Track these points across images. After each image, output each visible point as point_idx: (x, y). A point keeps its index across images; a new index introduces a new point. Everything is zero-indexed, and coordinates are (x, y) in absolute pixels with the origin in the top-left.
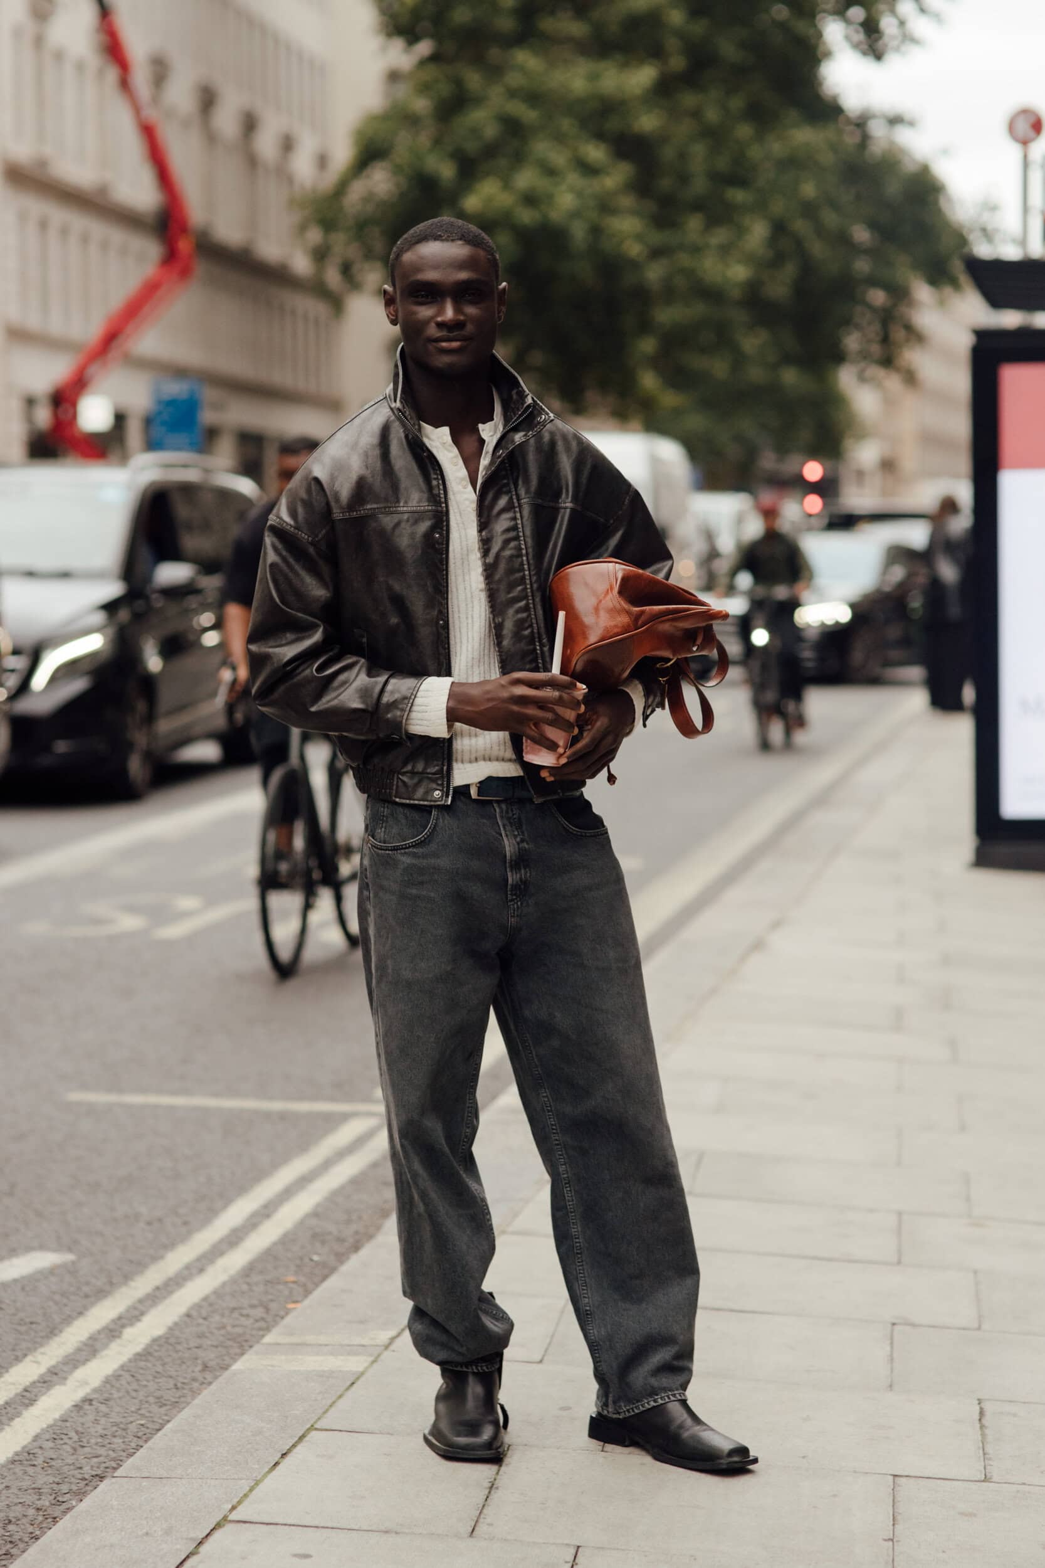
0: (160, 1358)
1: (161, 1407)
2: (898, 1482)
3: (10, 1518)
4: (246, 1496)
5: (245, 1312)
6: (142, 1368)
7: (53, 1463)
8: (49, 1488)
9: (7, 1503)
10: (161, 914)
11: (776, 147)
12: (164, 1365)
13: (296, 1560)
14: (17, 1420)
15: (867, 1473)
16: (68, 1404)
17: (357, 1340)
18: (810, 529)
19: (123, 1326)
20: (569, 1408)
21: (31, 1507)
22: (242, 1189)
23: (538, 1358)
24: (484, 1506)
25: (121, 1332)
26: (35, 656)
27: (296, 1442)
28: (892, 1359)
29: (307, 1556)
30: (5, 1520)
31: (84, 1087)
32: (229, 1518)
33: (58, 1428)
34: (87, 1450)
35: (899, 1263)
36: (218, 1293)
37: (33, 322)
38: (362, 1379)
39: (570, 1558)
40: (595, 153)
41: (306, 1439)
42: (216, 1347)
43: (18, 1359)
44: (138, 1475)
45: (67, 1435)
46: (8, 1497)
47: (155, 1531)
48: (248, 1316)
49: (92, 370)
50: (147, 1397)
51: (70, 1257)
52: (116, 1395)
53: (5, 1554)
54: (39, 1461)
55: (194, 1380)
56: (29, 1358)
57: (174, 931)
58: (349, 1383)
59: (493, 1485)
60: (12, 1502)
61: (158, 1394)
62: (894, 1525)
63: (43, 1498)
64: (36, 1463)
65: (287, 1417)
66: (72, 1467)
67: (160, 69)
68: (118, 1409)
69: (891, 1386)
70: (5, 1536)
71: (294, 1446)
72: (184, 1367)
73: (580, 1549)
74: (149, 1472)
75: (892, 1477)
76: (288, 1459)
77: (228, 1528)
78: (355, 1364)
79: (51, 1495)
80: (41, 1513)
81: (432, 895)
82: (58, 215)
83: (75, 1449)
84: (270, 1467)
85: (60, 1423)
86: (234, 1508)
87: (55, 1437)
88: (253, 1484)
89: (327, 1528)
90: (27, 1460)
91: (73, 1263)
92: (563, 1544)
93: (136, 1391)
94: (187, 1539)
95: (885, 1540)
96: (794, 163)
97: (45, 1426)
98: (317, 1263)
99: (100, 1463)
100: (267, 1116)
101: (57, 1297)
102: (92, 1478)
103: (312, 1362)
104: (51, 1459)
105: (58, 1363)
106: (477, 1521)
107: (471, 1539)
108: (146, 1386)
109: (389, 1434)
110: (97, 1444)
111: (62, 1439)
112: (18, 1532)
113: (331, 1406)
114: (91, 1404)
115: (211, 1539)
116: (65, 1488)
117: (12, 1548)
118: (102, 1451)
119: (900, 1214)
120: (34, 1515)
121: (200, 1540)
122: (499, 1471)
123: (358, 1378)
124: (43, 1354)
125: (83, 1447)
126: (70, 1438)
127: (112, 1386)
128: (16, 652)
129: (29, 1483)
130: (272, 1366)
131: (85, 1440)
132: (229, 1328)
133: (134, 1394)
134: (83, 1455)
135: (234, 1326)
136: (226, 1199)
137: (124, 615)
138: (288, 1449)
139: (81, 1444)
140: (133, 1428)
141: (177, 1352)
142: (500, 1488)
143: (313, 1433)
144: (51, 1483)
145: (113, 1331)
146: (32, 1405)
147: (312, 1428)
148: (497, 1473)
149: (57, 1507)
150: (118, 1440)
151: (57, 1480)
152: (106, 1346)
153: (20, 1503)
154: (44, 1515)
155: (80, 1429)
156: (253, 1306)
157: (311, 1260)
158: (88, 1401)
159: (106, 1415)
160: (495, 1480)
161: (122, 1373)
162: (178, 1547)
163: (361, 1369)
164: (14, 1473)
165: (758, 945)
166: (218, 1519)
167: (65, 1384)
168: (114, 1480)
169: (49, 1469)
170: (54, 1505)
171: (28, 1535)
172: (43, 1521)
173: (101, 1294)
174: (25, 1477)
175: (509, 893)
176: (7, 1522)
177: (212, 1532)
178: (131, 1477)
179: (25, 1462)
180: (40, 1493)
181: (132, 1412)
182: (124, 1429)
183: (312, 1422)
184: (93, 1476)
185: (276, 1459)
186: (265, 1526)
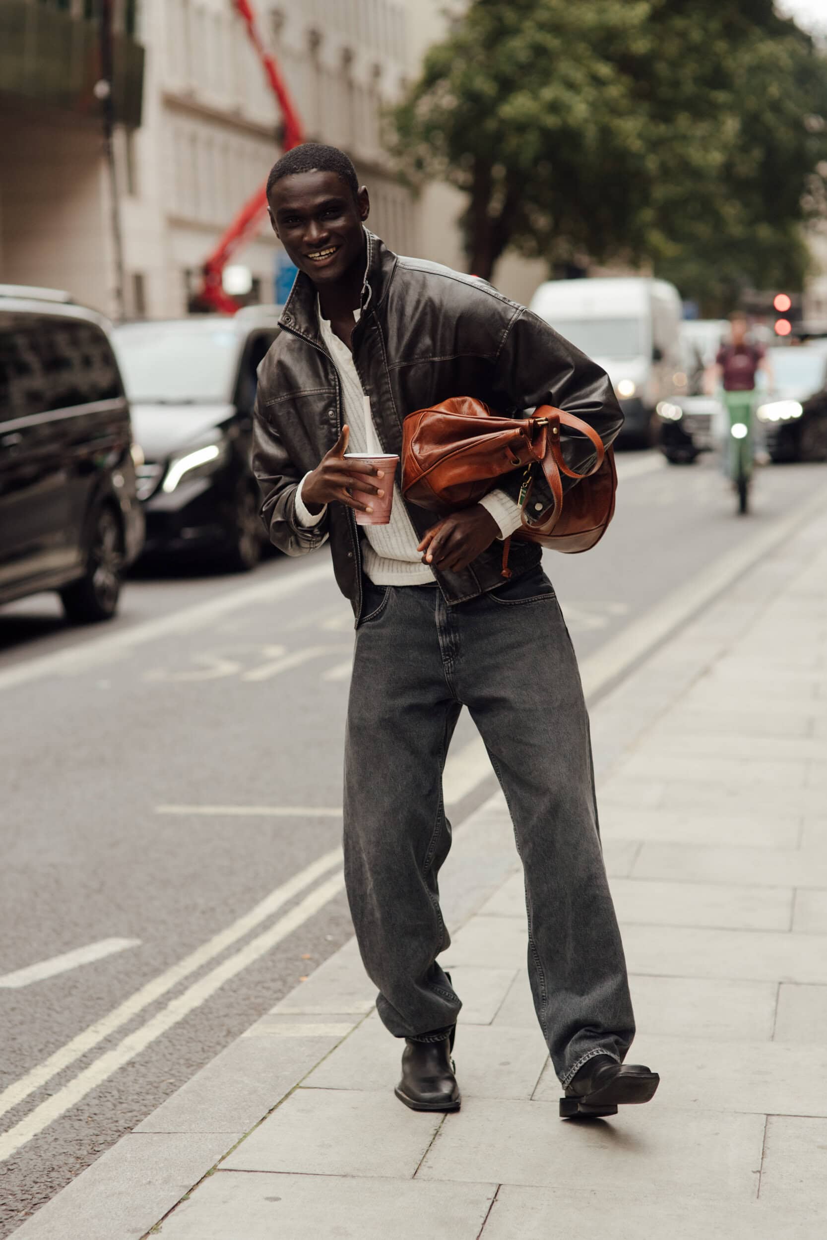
0: (194, 1026)
1: (188, 1067)
2: (770, 1121)
3: (54, 1166)
4: (235, 1147)
5: (266, 985)
6: (178, 1035)
7: (95, 1117)
8: (89, 1140)
9: (54, 1153)
10: (252, 661)
11: (746, 58)
12: (196, 1031)
13: (268, 1202)
14: (73, 1082)
15: (745, 1113)
16: (115, 1066)
17: (346, 1009)
18: (776, 345)
19: (170, 999)
20: (508, 1063)
21: (72, 1156)
22: (280, 881)
23: (488, 1020)
24: (427, 1151)
25: (166, 1005)
26: (166, 466)
27: (282, 1099)
28: (776, 1013)
29: (277, 1199)
30: (49, 1168)
31: (172, 801)
32: (218, 1168)
33: (104, 1087)
34: (124, 1105)
35: (790, 930)
36: (248, 970)
37: (187, 212)
38: (344, 1043)
39: (492, 1195)
40: (604, 70)
41: (292, 1096)
42: (240, 1015)
43: (82, 1030)
44: (151, 1131)
45: (110, 1093)
46: (55, 1148)
47: (157, 1180)
48: (268, 989)
49: (231, 247)
50: (178, 1059)
51: (137, 942)
52: (154, 1058)
53: (44, 1198)
54: (85, 1117)
55: (218, 1043)
56: (92, 1028)
57: (259, 674)
58: (332, 1047)
59: (438, 1132)
60: (57, 1152)
61: (188, 1056)
62: (762, 1158)
63: (83, 1148)
64: (81, 1118)
65: (278, 1077)
66: (110, 1121)
67: (278, 19)
68: (153, 1070)
69: (773, 1037)
70: (47, 1181)
71: (280, 1102)
72: (212, 1032)
73: (501, 1187)
74: (160, 1128)
75: (765, 1117)
76: (274, 1114)
77: (217, 1175)
78: (339, 1030)
79: (90, 1145)
80: (80, 1161)
81: (377, 657)
82: (204, 131)
83: (115, 1105)
84: (258, 1121)
85: (107, 1084)
86: (223, 1158)
87: (101, 1095)
88: (241, 1137)
89: (297, 1173)
90: (76, 1116)
91: (139, 947)
92: (487, 1183)
93: (171, 1054)
94: (181, 1186)
95: (754, 1172)
96: (760, 69)
97: (94, 1086)
98: (330, 942)
99: (133, 1117)
100: (310, 821)
101: (122, 976)
102: (125, 1130)
103: (307, 1030)
104: (95, 1114)
105: (114, 1032)
106: (420, 1165)
107: (413, 1180)
108: (179, 1050)
109: (358, 1089)
110: (133, 1100)
111: (106, 1097)
112: (58, 1178)
113: (315, 1067)
114: (133, 1067)
115: (201, 1186)
116: (101, 1139)
117: (51, 1192)
118: (136, 1107)
119: (795, 889)
120: (73, 1163)
121: (192, 1187)
122: (444, 1119)
123: (341, 1042)
124: (103, 1024)
125: (121, 1103)
126: (113, 1096)
127: (153, 1050)
128: (148, 462)
129: (74, 1135)
130: (274, 1033)
131: (123, 1097)
132: (253, 999)
133: (169, 1057)
134: (121, 1110)
135: (256, 997)
136: (267, 891)
137: (234, 431)
138: (276, 1106)
139: (121, 1101)
140: (163, 1086)
141: (208, 1020)
142: (443, 1135)
143: (298, 1091)
144: (91, 1135)
145: (160, 1004)
146: (86, 1068)
147: (298, 1086)
148: (443, 1122)
149: (93, 1155)
150: (150, 1097)
151: (96, 1132)
152: (153, 1016)
153: (64, 1153)
154: (81, 1163)
155: (122, 1088)
156: (273, 980)
157: (326, 940)
158: (131, 1063)
159: (144, 1076)
160: (440, 1127)
161: (163, 1039)
162: (173, 1193)
163: (344, 1034)
164: (64, 1127)
165: (706, 671)
166: (209, 1169)
167: (115, 1050)
168: (131, 1136)
169: (92, 1123)
170: (91, 1154)
171: (65, 1181)
172: (80, 1168)
173: (157, 972)
174: (71, 1131)
175: (442, 654)
176: (50, 1169)
177: (202, 1180)
178: (146, 1133)
179: (74, 1117)
180: (80, 1143)
181: (166, 1072)
182: (157, 1087)
183: (298, 1081)
184: (125, 1128)
185: (264, 1115)
186: (246, 1173)
